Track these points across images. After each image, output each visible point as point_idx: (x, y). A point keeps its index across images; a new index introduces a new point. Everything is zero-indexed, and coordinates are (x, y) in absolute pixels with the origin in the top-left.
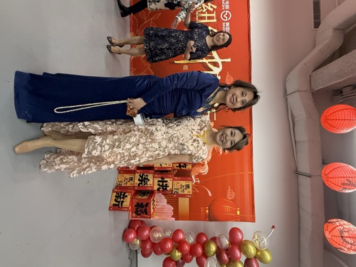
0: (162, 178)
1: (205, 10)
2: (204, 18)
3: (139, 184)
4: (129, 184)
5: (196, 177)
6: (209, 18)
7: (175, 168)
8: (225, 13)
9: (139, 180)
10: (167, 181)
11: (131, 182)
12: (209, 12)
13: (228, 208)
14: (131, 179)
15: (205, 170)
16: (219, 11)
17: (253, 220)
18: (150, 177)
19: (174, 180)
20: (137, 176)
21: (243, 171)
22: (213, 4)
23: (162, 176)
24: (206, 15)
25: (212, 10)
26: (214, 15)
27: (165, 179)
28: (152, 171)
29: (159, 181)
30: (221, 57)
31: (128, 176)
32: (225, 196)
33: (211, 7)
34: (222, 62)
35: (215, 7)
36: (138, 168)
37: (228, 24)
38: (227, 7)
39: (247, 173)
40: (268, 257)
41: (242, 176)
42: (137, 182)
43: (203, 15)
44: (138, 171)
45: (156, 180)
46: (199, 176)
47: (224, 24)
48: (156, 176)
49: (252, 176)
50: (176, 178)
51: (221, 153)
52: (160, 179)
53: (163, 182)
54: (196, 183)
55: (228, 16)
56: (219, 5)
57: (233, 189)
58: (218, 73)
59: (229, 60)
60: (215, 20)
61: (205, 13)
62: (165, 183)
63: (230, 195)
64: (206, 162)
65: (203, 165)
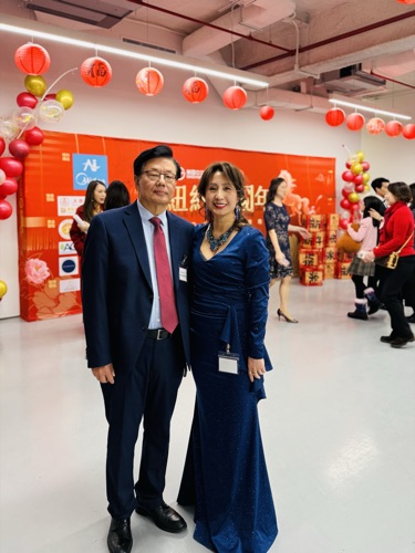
2: (181, 201)
6: (181, 195)
13: (329, 181)
15: (306, 201)
17: (334, 159)
24: (178, 198)
32: (321, 183)
39: (308, 162)
40: (361, 155)
41: (312, 167)
43: (178, 202)
45: (331, 244)
46: (310, 206)
47: (188, 177)
49: (310, 158)
50: (328, 228)
51: (296, 185)
52: (330, 241)
57: (317, 175)
60: (184, 187)
61: (176, 200)
63: (321, 178)
64: (301, 200)
65: (303, 203)
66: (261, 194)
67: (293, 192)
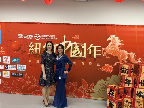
0: (140, 83)
1: (33, 49)
2: (38, 50)
3: (142, 97)
4: (142, 103)
5: (137, 60)
6: (38, 47)
7: (132, 75)
8: (36, 37)
9: (140, 97)
10: (142, 81)
11: (141, 101)
12: (34, 47)
14: (139, 102)
15: (133, 55)
16: (34, 41)
18: (138, 90)
19: (141, 76)
20: (137, 98)
21: (135, 32)
22: (30, 44)
23: (138, 83)
24: (36, 48)
25: (33, 45)
26: (36, 44)
27: (140, 81)
28: (135, 89)
29: (141, 85)
30: (63, 41)
31: (136, 103)
33: (31, 45)
34: (66, 41)
35: (32, 43)
36: (132, 97)
37: (43, 36)
38: (32, 36)
39: (136, 29)
41: (138, 32)
42: (141, 98)
43: (36, 50)
44: (134, 97)
45: (140, 87)
46: (136, 58)
47: (42, 38)
48: (138, 87)
49: (138, 26)
50: (140, 75)
51: (122, 44)
52: (140, 84)
53: (142, 83)
54: (141, 61)
55: (38, 36)
56: (30, 40)
58: (72, 44)
59: (65, 37)
60: (40, 44)
61: (35, 49)
62: (143, 82)
64: (128, 54)
65: (129, 56)
66: (92, 48)
67: (119, 48)
